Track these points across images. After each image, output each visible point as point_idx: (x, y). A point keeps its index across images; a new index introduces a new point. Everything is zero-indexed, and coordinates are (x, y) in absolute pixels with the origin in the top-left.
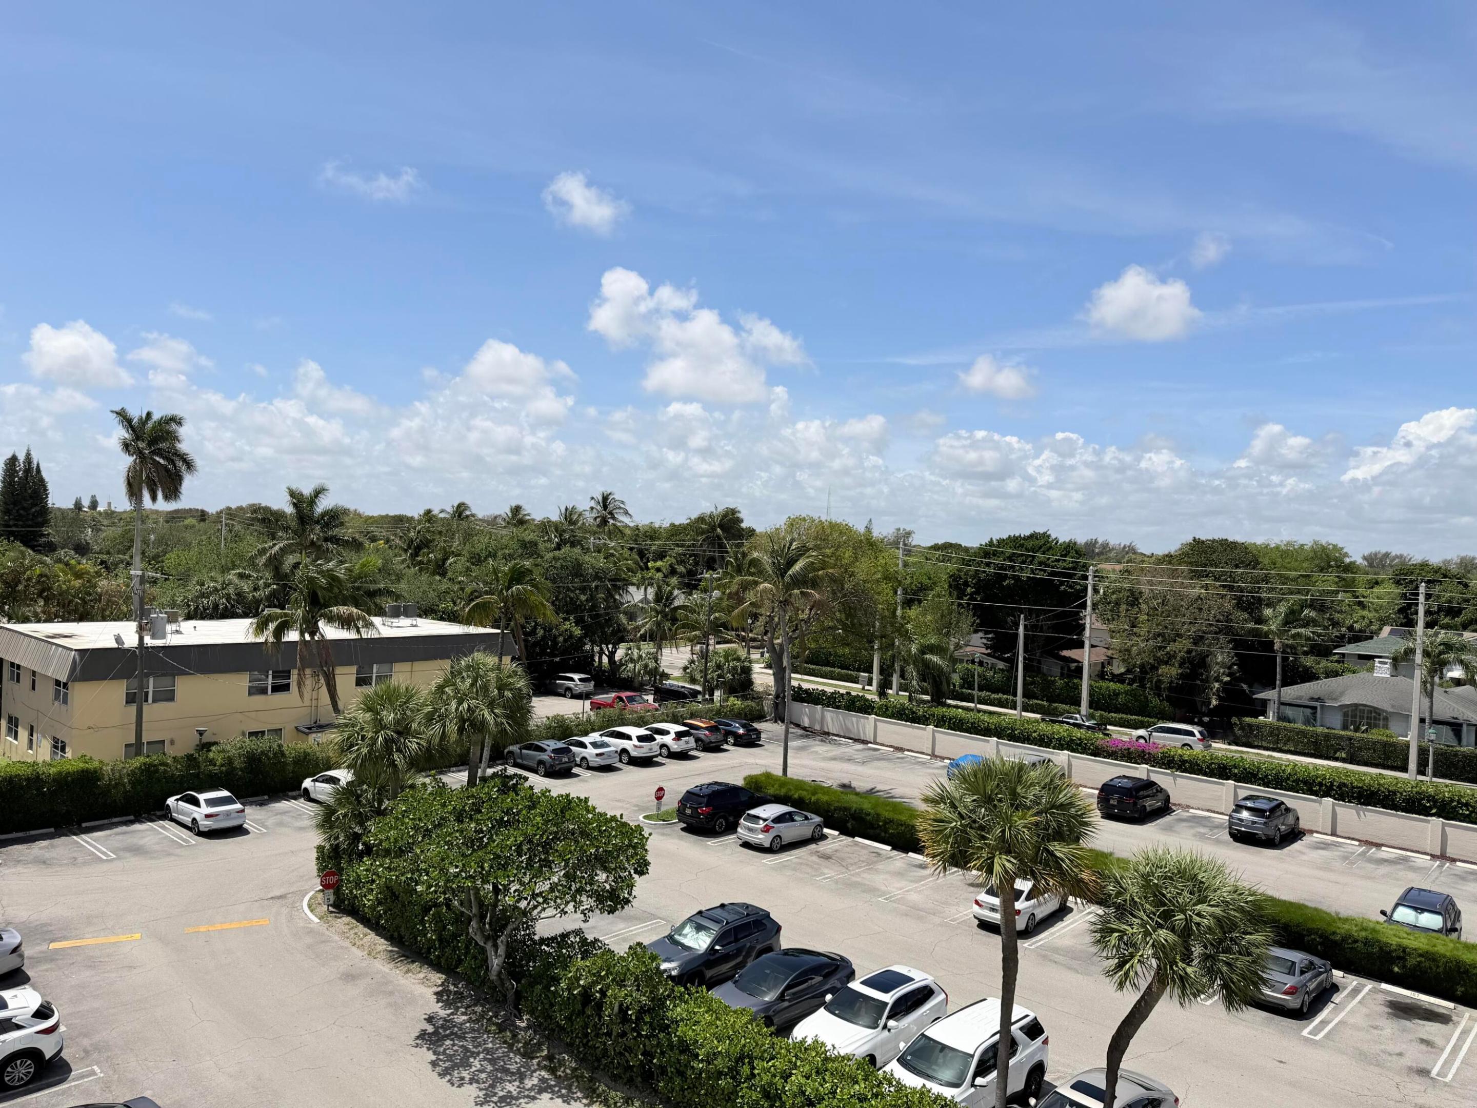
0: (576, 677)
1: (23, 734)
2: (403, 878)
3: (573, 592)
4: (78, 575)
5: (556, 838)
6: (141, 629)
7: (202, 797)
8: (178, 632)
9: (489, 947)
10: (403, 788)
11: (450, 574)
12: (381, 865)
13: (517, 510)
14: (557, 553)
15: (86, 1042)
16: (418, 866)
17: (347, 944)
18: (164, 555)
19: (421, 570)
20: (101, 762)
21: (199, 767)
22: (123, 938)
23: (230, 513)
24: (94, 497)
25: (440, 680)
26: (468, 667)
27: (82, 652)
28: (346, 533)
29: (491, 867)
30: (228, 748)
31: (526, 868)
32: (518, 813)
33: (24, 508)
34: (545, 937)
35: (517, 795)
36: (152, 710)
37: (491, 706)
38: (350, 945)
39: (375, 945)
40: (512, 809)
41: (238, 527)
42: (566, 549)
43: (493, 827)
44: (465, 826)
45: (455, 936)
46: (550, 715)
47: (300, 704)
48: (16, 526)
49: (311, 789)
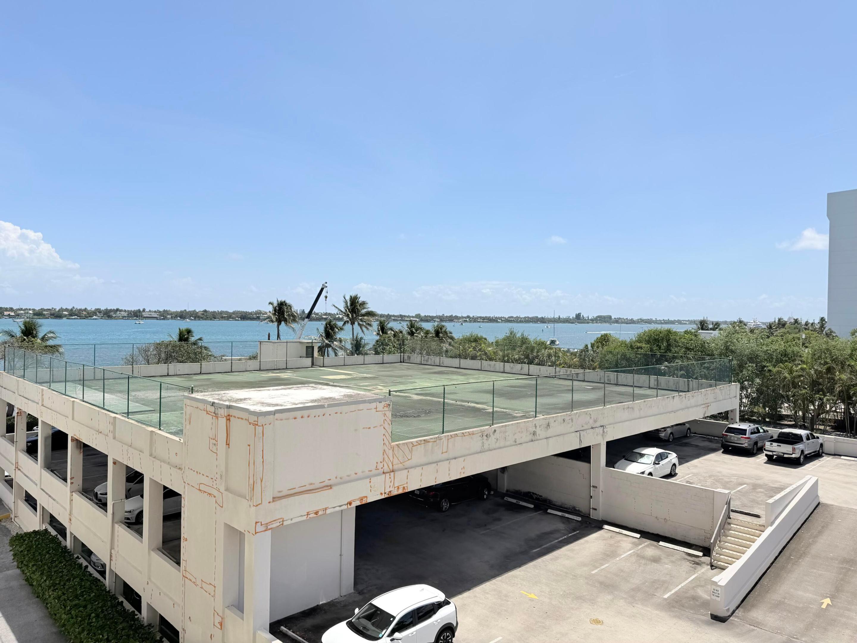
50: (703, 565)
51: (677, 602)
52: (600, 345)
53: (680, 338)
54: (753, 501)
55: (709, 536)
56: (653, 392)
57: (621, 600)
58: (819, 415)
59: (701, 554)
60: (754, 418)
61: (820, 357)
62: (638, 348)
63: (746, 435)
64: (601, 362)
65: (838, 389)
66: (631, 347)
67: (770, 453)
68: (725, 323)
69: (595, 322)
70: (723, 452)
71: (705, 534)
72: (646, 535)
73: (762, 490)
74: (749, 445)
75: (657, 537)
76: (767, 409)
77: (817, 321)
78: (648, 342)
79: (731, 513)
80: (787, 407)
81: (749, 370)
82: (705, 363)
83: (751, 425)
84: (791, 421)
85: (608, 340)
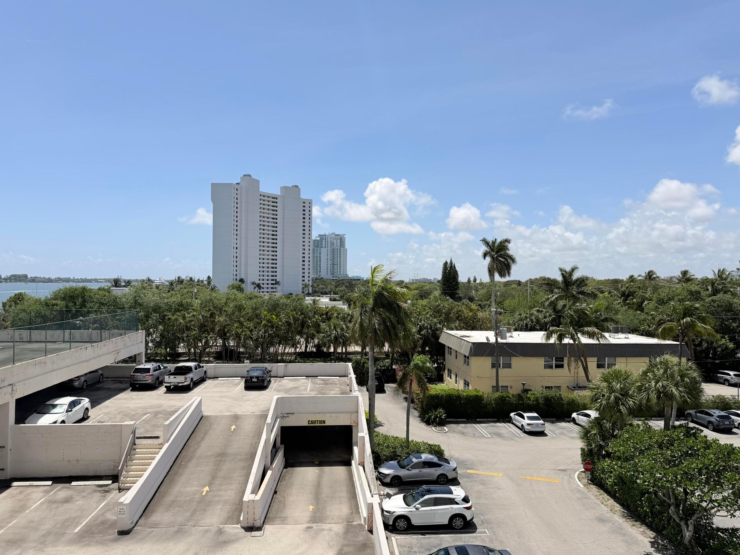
0: (732, 373)
1: (453, 377)
2: (629, 474)
3: (727, 321)
4: (471, 310)
5: (725, 469)
6: (496, 335)
7: (526, 415)
8: (511, 337)
9: (682, 524)
10: (626, 425)
11: (646, 310)
12: (616, 465)
13: (685, 273)
14: (714, 298)
15: (482, 517)
16: (637, 468)
17: (598, 502)
18: (504, 302)
19: (629, 308)
20: (483, 393)
21: (523, 400)
22: (495, 474)
23: (532, 282)
24: (475, 277)
25: (645, 369)
26: (661, 363)
27: (474, 344)
28: (588, 289)
29: (682, 478)
30: (536, 393)
31: (705, 483)
32: (698, 450)
33: (450, 283)
34: (721, 527)
35: (696, 439)
36: (502, 371)
37: (676, 385)
38: (600, 503)
39: (614, 506)
40: (694, 447)
41: (535, 288)
42: (720, 296)
43: (682, 455)
44: (664, 451)
45: (660, 513)
46: (715, 394)
47: (568, 374)
48: (447, 290)
49: (576, 418)
50: (112, 491)
51: (87, 532)
52: (13, 303)
53: (94, 295)
54: (154, 426)
55: (117, 465)
56: (67, 345)
57: (30, 550)
58: (205, 349)
59: (110, 482)
60: (158, 358)
61: (205, 306)
62: (53, 305)
63: (149, 373)
64: (13, 321)
65: (217, 329)
66: (47, 304)
67: (168, 385)
68: (136, 281)
69: (9, 281)
70: (131, 390)
71: (114, 464)
72: (57, 480)
73: (161, 416)
74: (152, 380)
75: (68, 479)
76: (168, 350)
77: (205, 279)
78: (64, 299)
79: (136, 440)
80: (183, 346)
81: (153, 320)
82: (116, 316)
83: (154, 364)
84: (186, 357)
85: (23, 299)
